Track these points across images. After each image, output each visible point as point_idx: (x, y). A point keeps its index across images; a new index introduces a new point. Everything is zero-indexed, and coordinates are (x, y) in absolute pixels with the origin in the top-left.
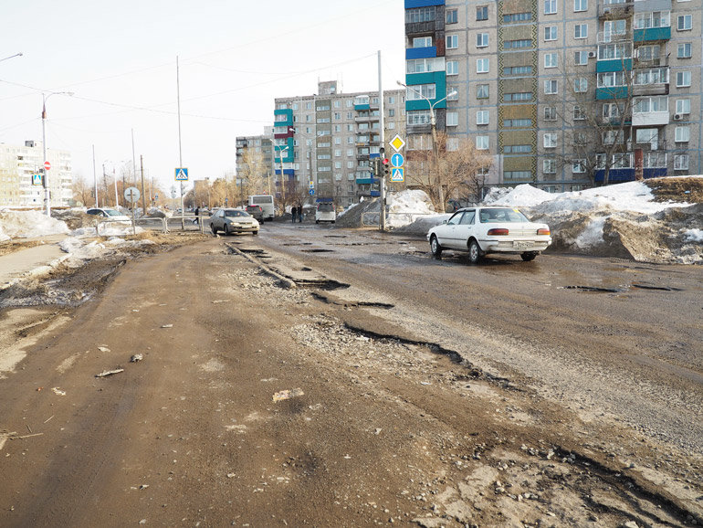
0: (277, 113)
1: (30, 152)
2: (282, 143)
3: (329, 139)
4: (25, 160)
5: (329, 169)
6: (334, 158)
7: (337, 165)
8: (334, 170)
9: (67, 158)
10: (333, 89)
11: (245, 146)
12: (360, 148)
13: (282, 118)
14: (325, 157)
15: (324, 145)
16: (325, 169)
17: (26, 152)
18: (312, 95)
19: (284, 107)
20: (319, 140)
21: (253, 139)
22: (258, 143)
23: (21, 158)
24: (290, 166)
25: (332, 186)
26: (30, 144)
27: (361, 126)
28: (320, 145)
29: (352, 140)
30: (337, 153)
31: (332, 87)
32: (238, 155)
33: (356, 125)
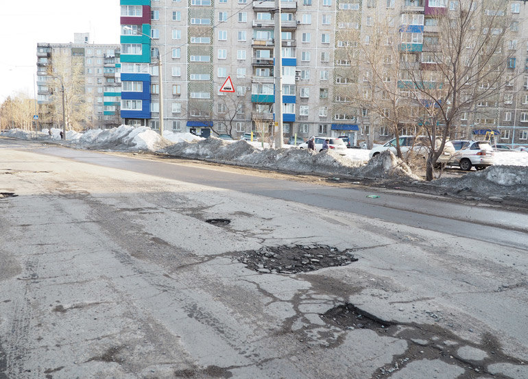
3: (209, 32)
5: (207, 77)
6: (215, 61)
7: (220, 72)
8: (215, 79)
11: (49, 56)
12: (256, 49)
14: (200, 59)
15: (201, 40)
16: (200, 77)
20: (191, 32)
21: (60, 46)
22: (67, 53)
24: (145, 69)
25: (211, 104)
27: (261, 16)
28: (194, 40)
29: (247, 35)
30: (220, 53)
32: (39, 65)
33: (252, 13)
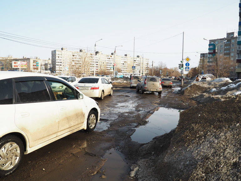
0: (210, 45)
1: (138, 59)
2: (211, 56)
3: (229, 54)
4: (136, 61)
9: (148, 61)
10: (233, 35)
13: (211, 47)
17: (137, 59)
18: (223, 38)
19: (213, 43)
20: (225, 54)
23: (135, 61)
26: (138, 57)
28: (225, 56)
31: (232, 34)
